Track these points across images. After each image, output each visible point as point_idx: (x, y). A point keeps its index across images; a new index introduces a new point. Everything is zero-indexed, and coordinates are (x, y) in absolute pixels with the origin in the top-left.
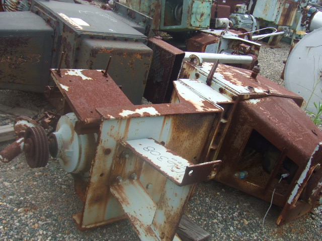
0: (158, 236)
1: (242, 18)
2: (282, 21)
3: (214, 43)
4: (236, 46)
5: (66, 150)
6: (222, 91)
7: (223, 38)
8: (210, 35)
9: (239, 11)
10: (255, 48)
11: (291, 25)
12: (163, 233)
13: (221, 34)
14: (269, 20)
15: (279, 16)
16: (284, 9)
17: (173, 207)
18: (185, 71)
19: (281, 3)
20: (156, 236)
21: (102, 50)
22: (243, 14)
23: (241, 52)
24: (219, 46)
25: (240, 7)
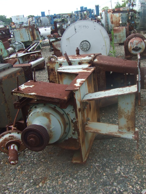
0: (126, 132)
1: (16, 45)
2: (32, 39)
3: (16, 62)
4: (27, 58)
5: (51, 129)
6: (80, 63)
7: (19, 57)
8: (10, 59)
9: (12, 42)
10: (38, 54)
11: (37, 39)
12: (128, 128)
13: (16, 55)
14: (27, 41)
15: (30, 36)
16: (30, 32)
17: (128, 111)
18: (50, 67)
19: (27, 30)
20: (125, 132)
21: (3, 78)
22: (14, 43)
23: (33, 59)
24: (19, 62)
25: (11, 40)
